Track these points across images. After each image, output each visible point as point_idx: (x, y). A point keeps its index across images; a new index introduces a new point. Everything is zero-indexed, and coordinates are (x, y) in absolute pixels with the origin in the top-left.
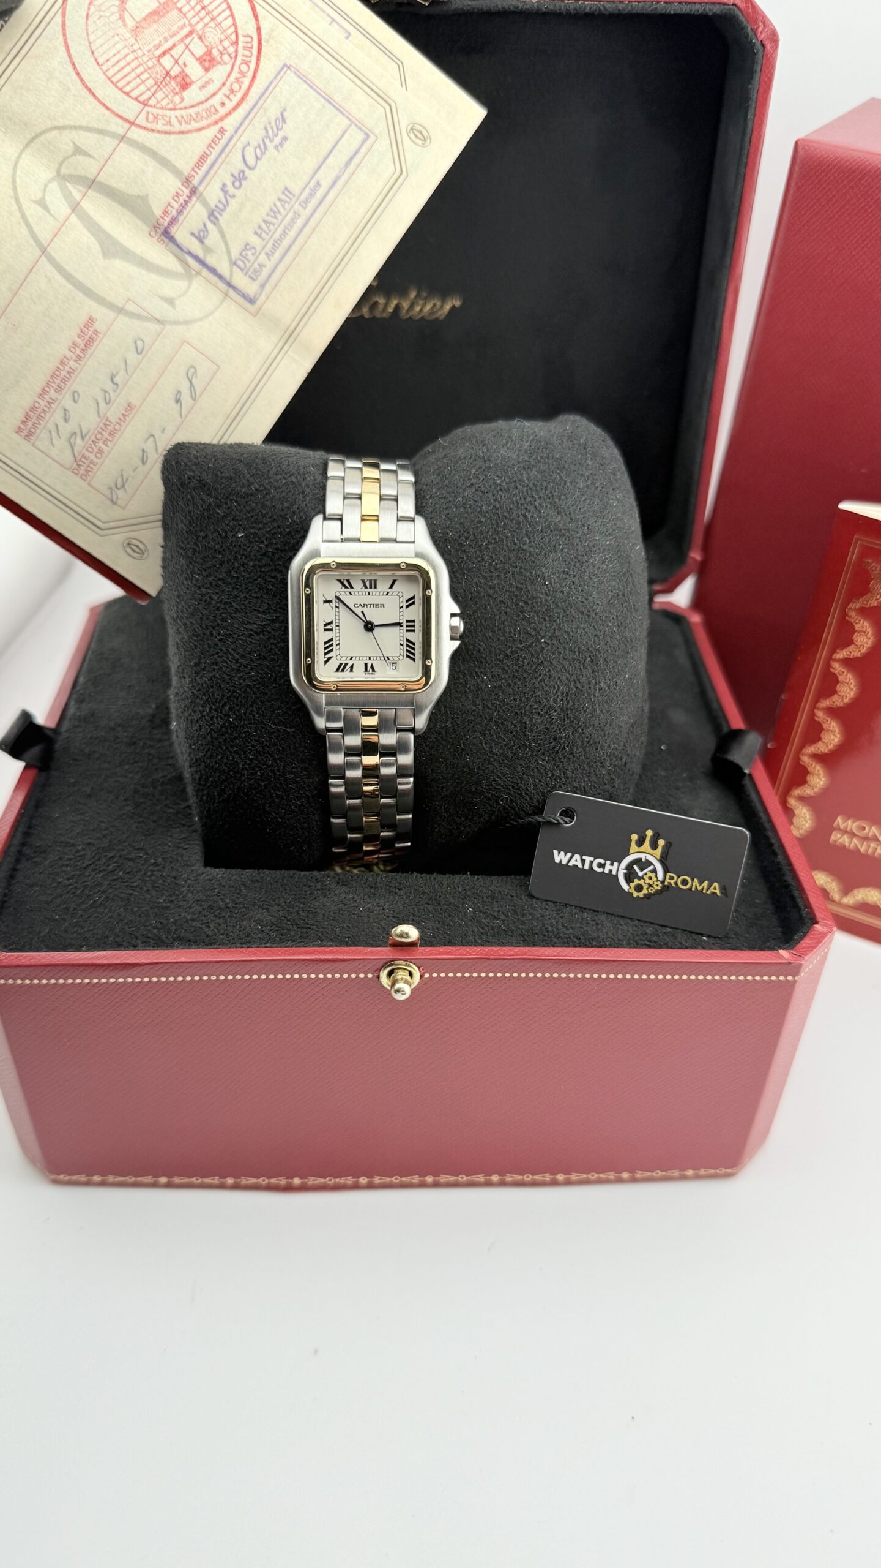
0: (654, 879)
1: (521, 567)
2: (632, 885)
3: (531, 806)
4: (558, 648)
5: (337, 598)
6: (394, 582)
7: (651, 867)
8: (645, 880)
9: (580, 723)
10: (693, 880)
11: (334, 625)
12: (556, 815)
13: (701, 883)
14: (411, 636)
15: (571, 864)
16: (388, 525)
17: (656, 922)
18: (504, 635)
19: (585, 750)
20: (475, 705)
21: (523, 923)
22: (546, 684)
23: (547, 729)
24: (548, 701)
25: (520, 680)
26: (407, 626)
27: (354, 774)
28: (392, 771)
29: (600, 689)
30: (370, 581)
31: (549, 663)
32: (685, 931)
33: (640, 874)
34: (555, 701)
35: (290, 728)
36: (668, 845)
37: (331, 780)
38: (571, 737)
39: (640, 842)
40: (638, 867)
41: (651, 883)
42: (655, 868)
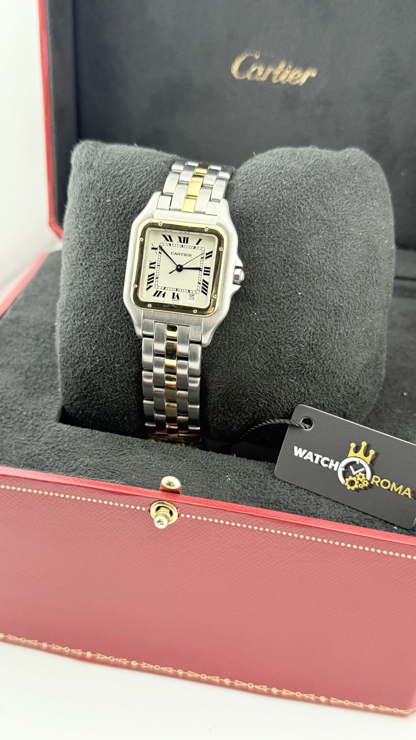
0: (364, 478)
1: (291, 242)
2: (347, 480)
3: (282, 412)
4: (310, 300)
5: (161, 248)
6: (200, 240)
7: (363, 469)
8: (357, 478)
9: (322, 356)
10: (392, 483)
11: (156, 265)
12: (299, 421)
13: (398, 486)
14: (206, 278)
15: (305, 458)
16: (203, 203)
17: (361, 510)
18: (272, 286)
19: (324, 377)
20: (246, 332)
21: (264, 494)
22: (298, 325)
23: (296, 356)
24: (299, 337)
25: (280, 319)
26: (205, 271)
27: (160, 371)
28: (185, 372)
29: (340, 334)
30: (184, 238)
31: (303, 310)
32: (382, 520)
33: (354, 473)
34: (304, 337)
35: (121, 332)
36: (376, 454)
37: (144, 373)
38: (314, 365)
39: (357, 450)
40: (353, 467)
41: (361, 480)
42: (365, 470)
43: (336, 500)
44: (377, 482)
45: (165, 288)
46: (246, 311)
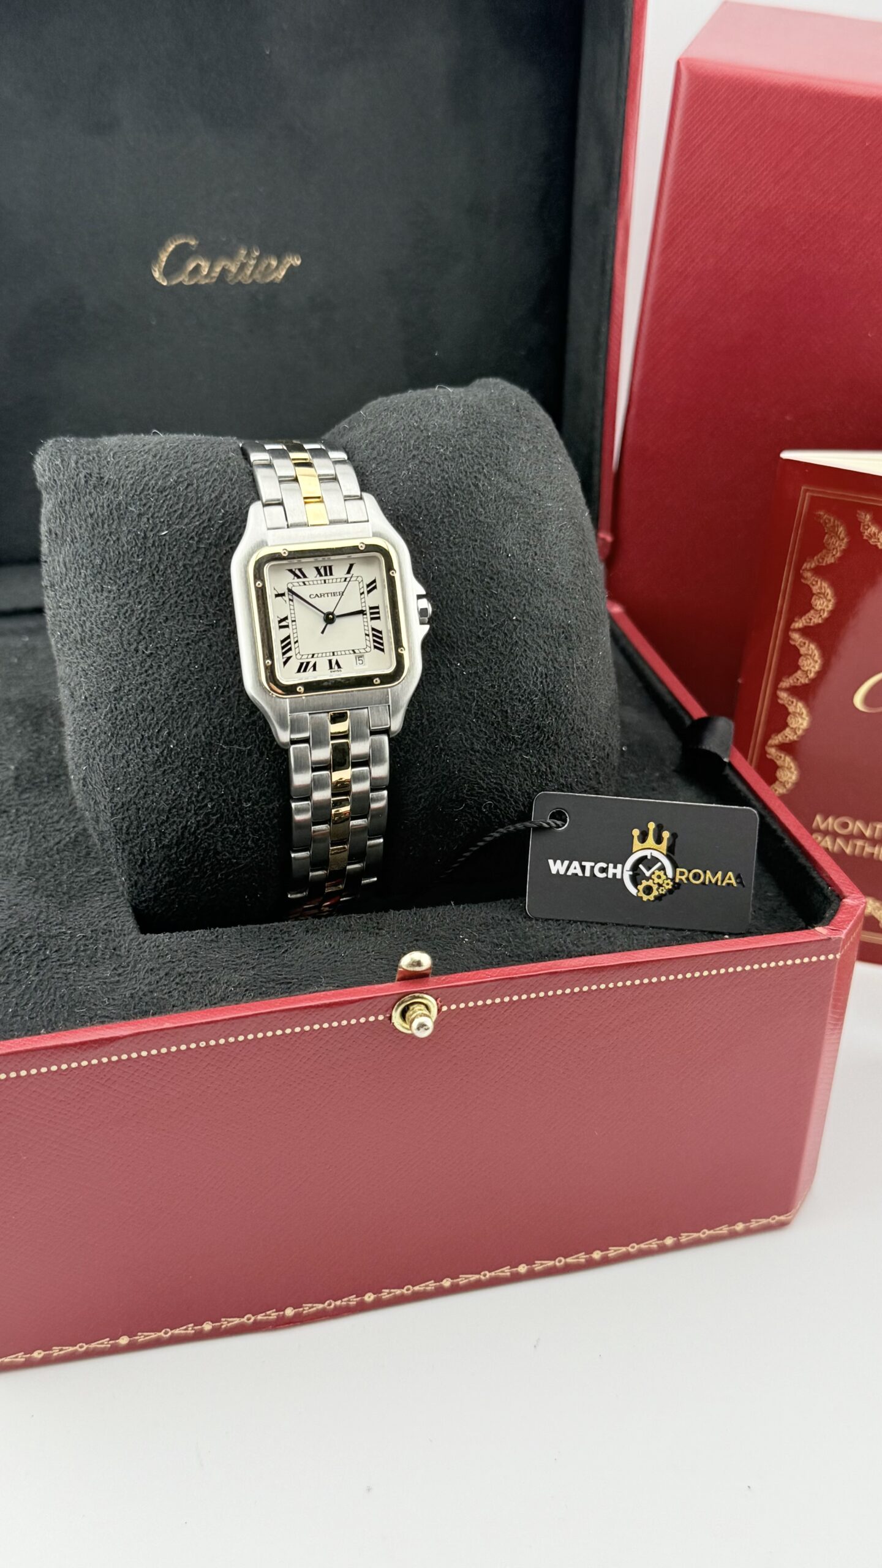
0: (664, 877)
1: (481, 540)
2: (641, 887)
3: (516, 811)
4: (530, 625)
5: (290, 590)
6: (351, 566)
7: (659, 864)
8: (653, 880)
9: (563, 708)
10: (706, 873)
11: (289, 621)
12: (546, 819)
13: (714, 875)
14: (376, 624)
15: (569, 874)
16: (335, 506)
17: (671, 927)
18: (473, 616)
19: (569, 739)
20: (451, 697)
21: (528, 947)
22: (523, 667)
23: (529, 717)
24: (528, 685)
25: (495, 664)
26: (371, 614)
27: (324, 795)
28: (365, 786)
29: (578, 668)
30: (325, 568)
31: (524, 643)
32: (705, 931)
33: (648, 874)
34: (535, 684)
35: (245, 746)
36: (674, 836)
37: (293, 805)
38: (555, 724)
39: (643, 838)
40: (644, 866)
41: (661, 882)
42: (663, 865)
43: (630, 923)
44: (683, 878)
45: (313, 655)
46: (443, 663)
